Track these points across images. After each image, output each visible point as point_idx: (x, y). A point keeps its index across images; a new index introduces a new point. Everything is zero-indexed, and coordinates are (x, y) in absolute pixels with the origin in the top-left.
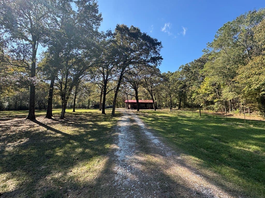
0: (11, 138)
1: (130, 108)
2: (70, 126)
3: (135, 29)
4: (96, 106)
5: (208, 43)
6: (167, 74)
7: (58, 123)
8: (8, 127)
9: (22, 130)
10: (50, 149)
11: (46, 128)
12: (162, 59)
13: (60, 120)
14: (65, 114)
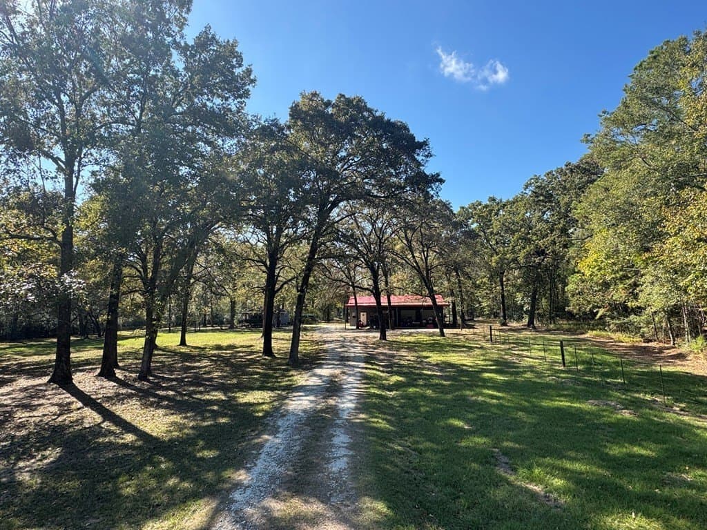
0: (20, 449)
1: (365, 323)
2: (163, 407)
3: (349, 102)
4: (253, 322)
5: (604, 112)
6: (486, 206)
7: (130, 396)
8: (7, 412)
9: (41, 421)
10: (105, 480)
11: (99, 413)
12: (442, 181)
13: (137, 385)
14: (154, 359)
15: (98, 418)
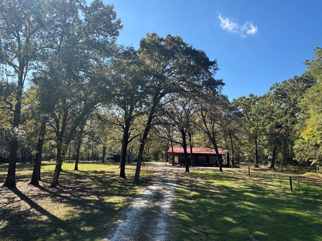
2: (63, 202)
3: (173, 39)
4: (115, 159)
5: (317, 48)
6: (248, 99)
11: (29, 204)
12: (223, 84)
15: (28, 207)
